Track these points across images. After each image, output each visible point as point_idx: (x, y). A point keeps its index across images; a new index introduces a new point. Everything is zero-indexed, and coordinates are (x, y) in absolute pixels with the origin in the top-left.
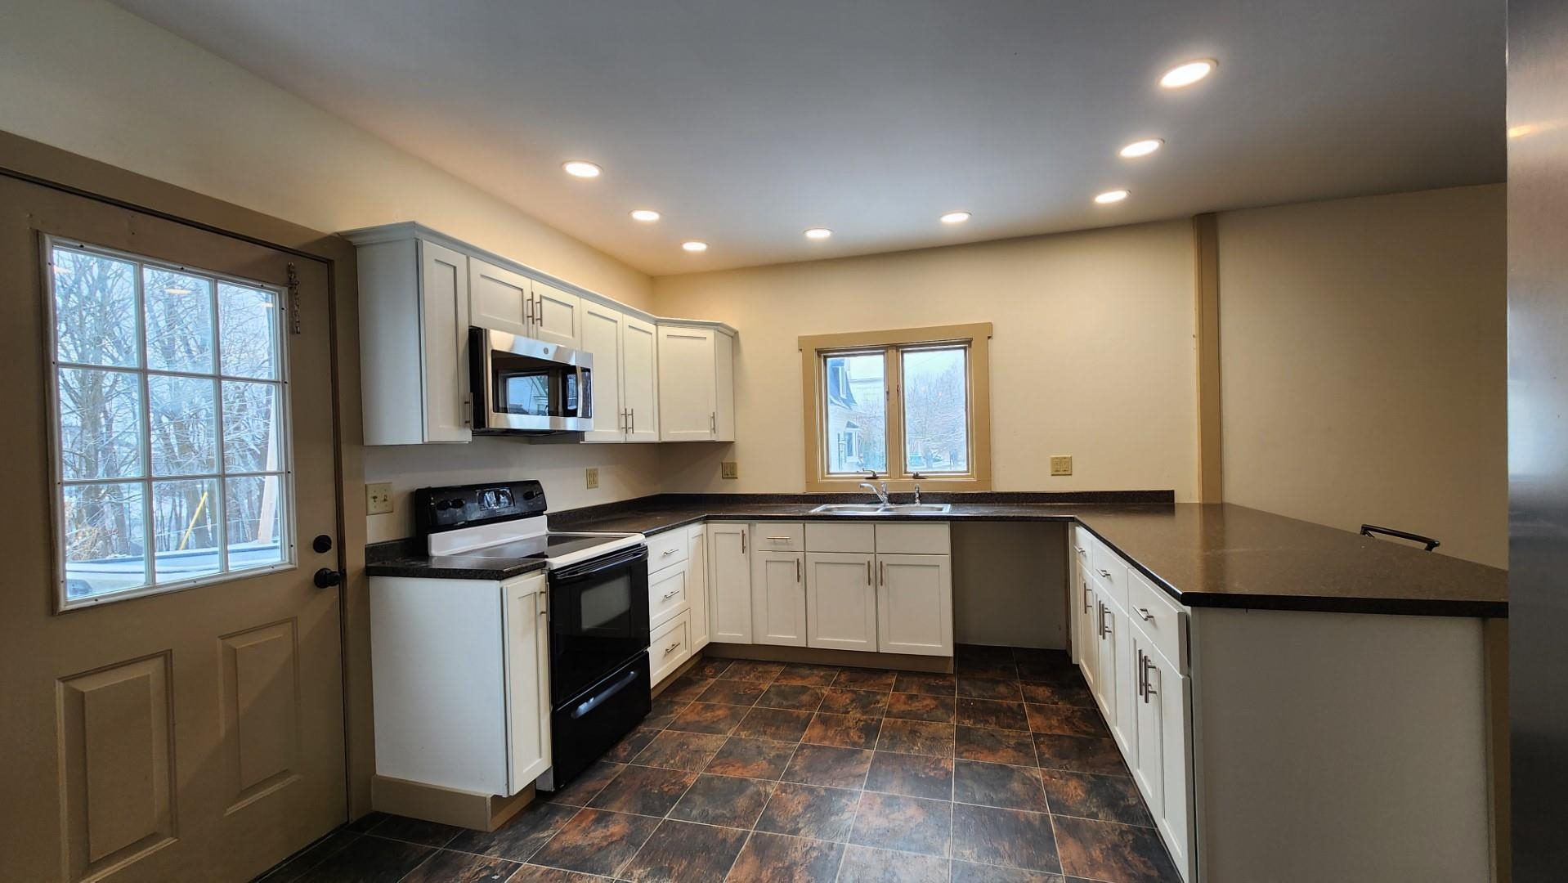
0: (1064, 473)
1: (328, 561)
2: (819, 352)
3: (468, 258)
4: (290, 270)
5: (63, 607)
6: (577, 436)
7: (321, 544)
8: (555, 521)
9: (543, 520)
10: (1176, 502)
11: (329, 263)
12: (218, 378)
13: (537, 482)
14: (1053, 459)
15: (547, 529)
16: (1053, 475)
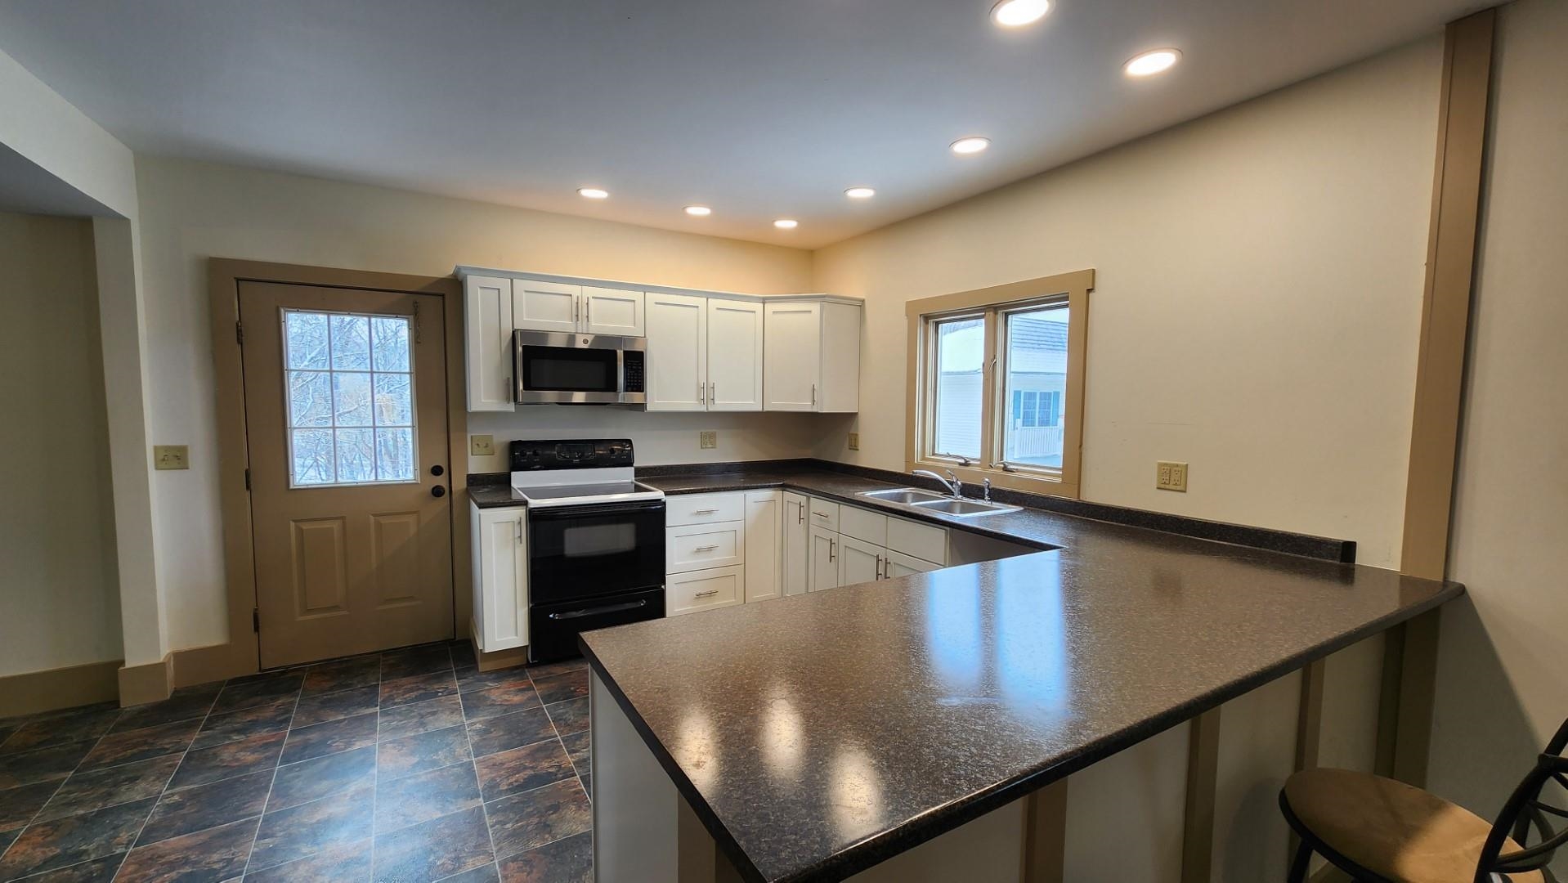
0: (1174, 487)
1: (441, 480)
2: (927, 318)
3: (512, 280)
4: (416, 305)
5: (291, 487)
6: (641, 407)
7: (437, 471)
8: (639, 472)
9: (631, 470)
10: (1356, 563)
11: (443, 296)
12: (372, 372)
13: (629, 442)
14: (1160, 465)
15: (634, 478)
16: (1158, 488)
